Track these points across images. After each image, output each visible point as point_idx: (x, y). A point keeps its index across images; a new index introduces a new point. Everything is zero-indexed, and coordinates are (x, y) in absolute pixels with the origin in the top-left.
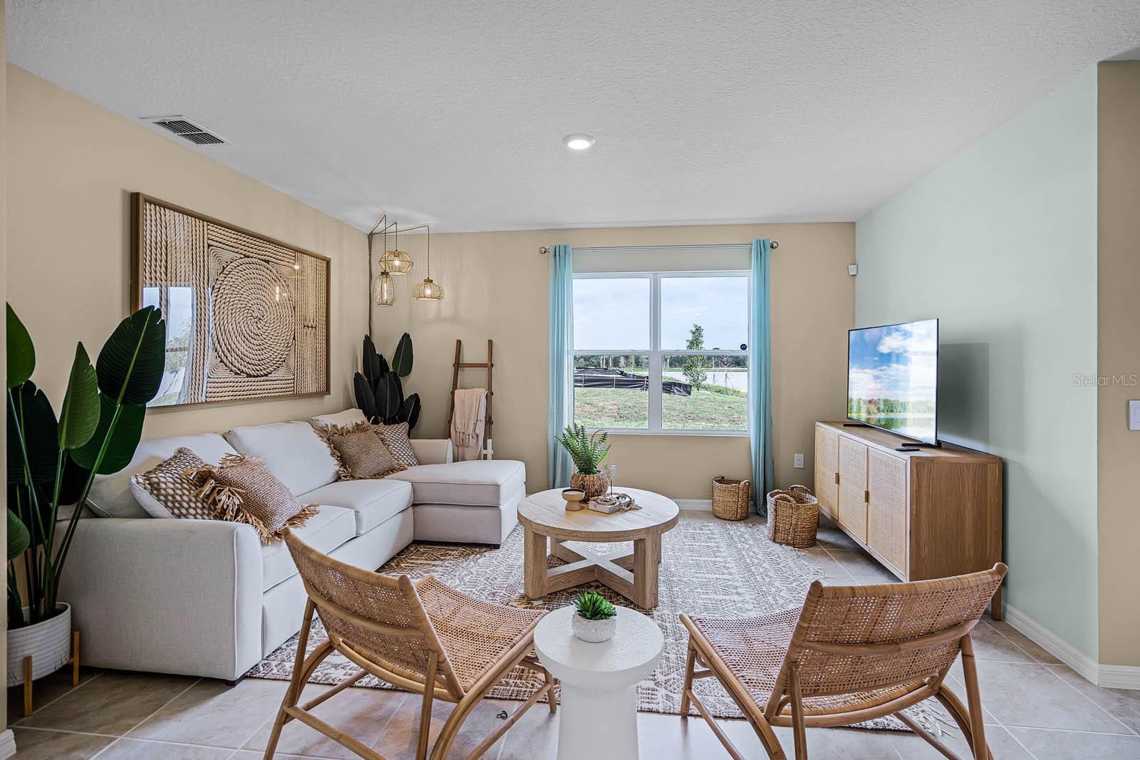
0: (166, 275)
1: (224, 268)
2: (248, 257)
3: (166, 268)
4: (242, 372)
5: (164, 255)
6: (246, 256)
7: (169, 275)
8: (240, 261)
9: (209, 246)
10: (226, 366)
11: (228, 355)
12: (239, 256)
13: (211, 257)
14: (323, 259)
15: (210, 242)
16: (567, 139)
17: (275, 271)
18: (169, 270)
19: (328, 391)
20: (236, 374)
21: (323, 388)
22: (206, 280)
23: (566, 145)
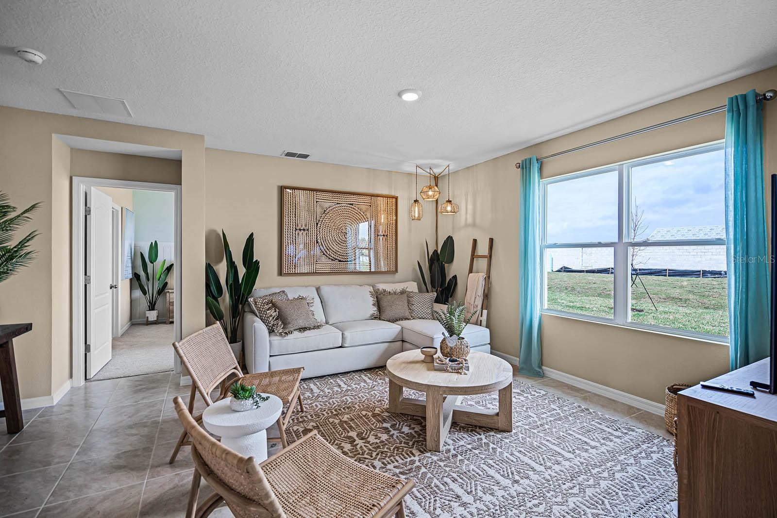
0: (295, 218)
1: (325, 211)
2: (339, 204)
3: (295, 215)
4: (336, 259)
5: (294, 209)
6: (338, 204)
7: (296, 218)
8: (334, 206)
9: (317, 202)
10: (326, 256)
11: (327, 251)
12: (333, 204)
13: (318, 207)
14: (393, 197)
15: (317, 200)
16: (400, 94)
17: (356, 209)
18: (297, 215)
19: (396, 270)
20: (332, 260)
21: (393, 269)
22: (315, 217)
23: (401, 98)
